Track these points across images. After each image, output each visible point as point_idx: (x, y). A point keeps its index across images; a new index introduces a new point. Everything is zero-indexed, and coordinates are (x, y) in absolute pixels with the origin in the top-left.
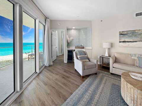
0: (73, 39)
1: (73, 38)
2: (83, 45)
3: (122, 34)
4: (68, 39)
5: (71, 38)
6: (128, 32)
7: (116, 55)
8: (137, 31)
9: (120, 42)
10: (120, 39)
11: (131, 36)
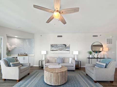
0: (15, 48)
1: (16, 46)
2: (26, 53)
3: (52, 46)
4: (9, 46)
5: (13, 46)
6: (55, 45)
7: (49, 59)
8: (58, 45)
9: (51, 50)
10: (51, 49)
11: (56, 47)
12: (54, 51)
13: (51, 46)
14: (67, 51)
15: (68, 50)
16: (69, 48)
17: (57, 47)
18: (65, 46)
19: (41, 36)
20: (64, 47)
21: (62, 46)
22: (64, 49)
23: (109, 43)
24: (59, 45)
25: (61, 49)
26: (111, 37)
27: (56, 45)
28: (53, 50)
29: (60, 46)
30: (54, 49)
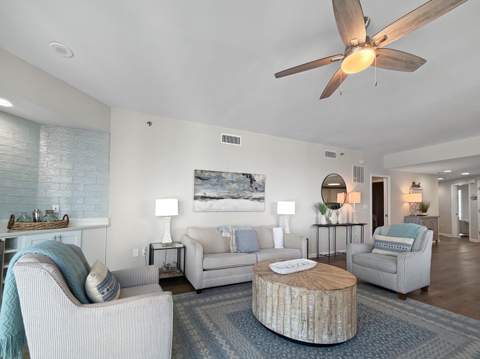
2: (55, 208)
3: (201, 177)
6: (213, 175)
8: (223, 175)
9: (196, 198)
10: (195, 191)
11: (215, 185)
12: (210, 202)
13: (197, 177)
14: (256, 202)
15: (259, 199)
16: (263, 191)
17: (222, 185)
18: (251, 182)
19: (150, 123)
20: (246, 186)
21: (238, 182)
22: (248, 194)
23: (359, 181)
24: (229, 178)
25: (235, 195)
26: (361, 162)
27: (219, 176)
28: (204, 198)
29: (233, 182)
30: (209, 194)
